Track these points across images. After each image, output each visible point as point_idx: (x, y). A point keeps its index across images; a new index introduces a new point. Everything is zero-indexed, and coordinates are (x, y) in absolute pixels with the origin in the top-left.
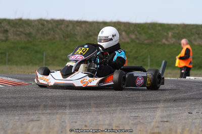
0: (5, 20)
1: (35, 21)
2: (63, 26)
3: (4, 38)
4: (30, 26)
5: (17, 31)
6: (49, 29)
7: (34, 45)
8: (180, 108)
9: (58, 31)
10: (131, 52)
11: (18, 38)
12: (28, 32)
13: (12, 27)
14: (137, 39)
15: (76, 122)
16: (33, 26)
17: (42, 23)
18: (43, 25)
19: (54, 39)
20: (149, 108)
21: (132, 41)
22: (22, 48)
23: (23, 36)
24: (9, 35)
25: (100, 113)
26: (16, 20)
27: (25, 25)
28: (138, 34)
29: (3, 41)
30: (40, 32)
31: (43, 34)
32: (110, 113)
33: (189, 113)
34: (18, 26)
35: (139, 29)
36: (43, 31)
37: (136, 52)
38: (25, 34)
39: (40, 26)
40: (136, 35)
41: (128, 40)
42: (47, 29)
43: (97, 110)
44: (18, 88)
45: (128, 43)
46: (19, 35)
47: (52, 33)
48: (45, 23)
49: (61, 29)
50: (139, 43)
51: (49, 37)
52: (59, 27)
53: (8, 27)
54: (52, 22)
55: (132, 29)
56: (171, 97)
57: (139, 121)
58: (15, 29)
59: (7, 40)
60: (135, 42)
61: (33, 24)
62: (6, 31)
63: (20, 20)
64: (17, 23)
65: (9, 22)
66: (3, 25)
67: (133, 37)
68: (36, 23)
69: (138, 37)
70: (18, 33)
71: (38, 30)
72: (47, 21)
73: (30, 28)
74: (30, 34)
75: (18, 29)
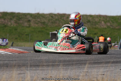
0: (29, 14)
1: (47, 14)
2: (65, 18)
3: (28, 26)
4: (44, 18)
5: (36, 21)
6: (56, 20)
7: (46, 30)
8: (117, 67)
9: (62, 21)
10: (107, 34)
11: (36, 25)
12: (43, 21)
13: (33, 18)
14: (111, 26)
15: (46, 75)
16: (46, 18)
17: (51, 15)
18: (52, 17)
19: (59, 26)
20: (97, 67)
21: (108, 27)
22: (39, 32)
23: (40, 24)
24: (31, 23)
25: (65, 69)
26: (35, 14)
27: (41, 17)
28: (112, 23)
29: (27, 27)
30: (51, 21)
31: (52, 23)
32: (71, 70)
33: (120, 70)
34: (36, 18)
35: (112, 20)
36: (52, 21)
37: (111, 34)
38: (41, 23)
39: (51, 18)
40: (111, 23)
41: (105, 26)
42: (55, 20)
43: (65, 68)
44: (21, 55)
45: (106, 29)
46: (37, 23)
47: (58, 22)
48: (54, 16)
49: (63, 20)
50: (113, 29)
51: (56, 25)
52: (62, 18)
53: (30, 19)
54: (58, 15)
55: (108, 19)
56: (115, 60)
57: (86, 74)
58: (35, 20)
59: (30, 26)
60: (110, 28)
61: (46, 17)
62: (29, 21)
63: (38, 14)
64: (36, 16)
65: (31, 15)
66: (27, 17)
67: (109, 24)
68: (48, 16)
69: (112, 24)
70: (37, 22)
71: (49, 20)
72: (55, 15)
73: (44, 19)
74: (44, 23)
75: (37, 20)
